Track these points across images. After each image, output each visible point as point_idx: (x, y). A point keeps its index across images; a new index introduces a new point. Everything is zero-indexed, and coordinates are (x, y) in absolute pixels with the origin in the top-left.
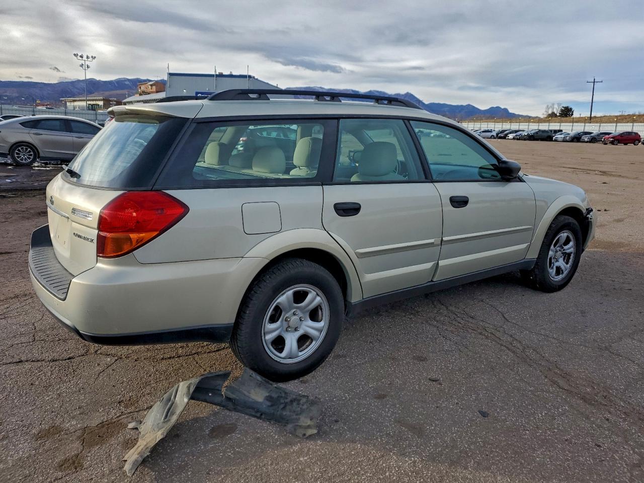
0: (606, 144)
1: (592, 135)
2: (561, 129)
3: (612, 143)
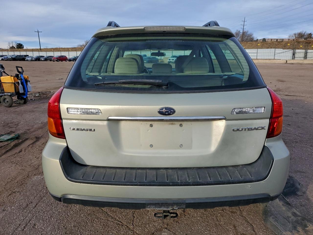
0: (54, 61)
1: (44, 57)
2: (27, 54)
3: (57, 61)
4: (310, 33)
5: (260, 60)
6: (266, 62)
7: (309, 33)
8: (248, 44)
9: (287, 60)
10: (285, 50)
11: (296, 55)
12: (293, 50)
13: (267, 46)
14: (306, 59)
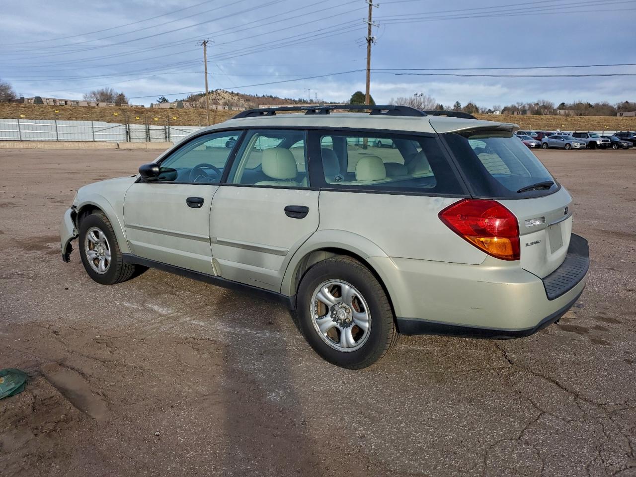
4: (122, 94)
5: (66, 144)
6: (79, 147)
7: (120, 94)
8: (23, 109)
9: (118, 142)
10: (111, 125)
11: (133, 135)
12: (125, 125)
13: (67, 114)
14: (150, 141)
